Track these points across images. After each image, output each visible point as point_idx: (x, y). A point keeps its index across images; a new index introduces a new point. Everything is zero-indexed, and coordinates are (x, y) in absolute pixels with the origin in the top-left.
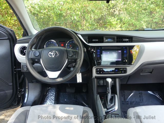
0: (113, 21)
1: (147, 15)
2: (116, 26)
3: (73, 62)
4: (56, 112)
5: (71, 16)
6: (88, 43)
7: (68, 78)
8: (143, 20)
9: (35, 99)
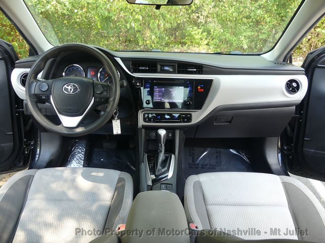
0: (195, 34)
1: (250, 26)
2: (200, 42)
3: (103, 102)
4: (76, 179)
5: (127, 22)
6: (132, 73)
7: (95, 128)
8: (244, 35)
9: (52, 158)
